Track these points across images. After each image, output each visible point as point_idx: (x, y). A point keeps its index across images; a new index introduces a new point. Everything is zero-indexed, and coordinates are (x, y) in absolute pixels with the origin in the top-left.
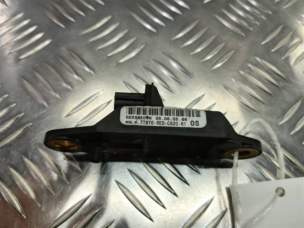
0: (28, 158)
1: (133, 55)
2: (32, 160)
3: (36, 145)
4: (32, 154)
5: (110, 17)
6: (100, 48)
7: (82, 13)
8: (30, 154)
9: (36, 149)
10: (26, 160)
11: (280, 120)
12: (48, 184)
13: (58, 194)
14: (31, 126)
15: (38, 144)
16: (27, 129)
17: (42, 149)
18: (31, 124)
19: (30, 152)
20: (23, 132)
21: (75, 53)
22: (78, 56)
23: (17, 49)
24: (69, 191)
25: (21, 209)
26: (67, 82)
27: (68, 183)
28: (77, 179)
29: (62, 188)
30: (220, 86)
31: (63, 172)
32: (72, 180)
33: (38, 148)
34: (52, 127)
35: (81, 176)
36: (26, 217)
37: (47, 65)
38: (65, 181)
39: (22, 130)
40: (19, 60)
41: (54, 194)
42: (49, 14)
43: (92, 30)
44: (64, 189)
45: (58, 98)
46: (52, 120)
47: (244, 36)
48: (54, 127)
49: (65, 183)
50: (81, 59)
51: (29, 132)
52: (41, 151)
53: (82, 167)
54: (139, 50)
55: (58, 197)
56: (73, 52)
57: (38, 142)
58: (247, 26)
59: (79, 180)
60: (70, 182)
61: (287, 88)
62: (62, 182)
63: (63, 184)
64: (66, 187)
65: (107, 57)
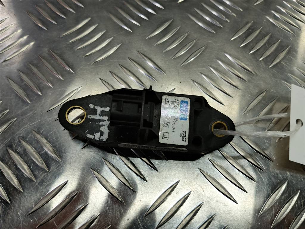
0: (12, 150)
2: (16, 152)
3: (19, 138)
4: (16, 146)
5: (89, 19)
6: (79, 48)
7: (63, 16)
9: (20, 142)
10: (10, 151)
11: (244, 110)
12: (30, 173)
13: (39, 181)
14: (15, 121)
15: (21, 137)
16: (12, 123)
17: (24, 141)
18: (16, 119)
19: (14, 145)
20: (8, 126)
21: (56, 54)
22: (58, 56)
23: (3, 51)
24: (49, 178)
25: (5, 195)
26: (48, 80)
27: (48, 171)
28: (56, 168)
29: (43, 176)
30: (190, 80)
31: (43, 162)
32: (52, 168)
33: (21, 140)
34: (34, 122)
35: (60, 165)
36: (10, 202)
37: (30, 65)
38: (45, 170)
39: (7, 125)
40: (5, 61)
41: (35, 181)
42: (32, 17)
43: (72, 31)
44: (44, 176)
45: (39, 95)
46: (34, 115)
47: (215, 33)
48: (36, 121)
49: (45, 171)
50: (61, 58)
51: (13, 126)
52: (24, 143)
53: (61, 157)
54: (116, 49)
55: (39, 184)
56: (54, 52)
57: (21, 135)
58: (218, 23)
59: (58, 168)
60: (49, 171)
61: (252, 81)
62: (43, 171)
63: (43, 172)
64: (46, 175)
65: (86, 56)
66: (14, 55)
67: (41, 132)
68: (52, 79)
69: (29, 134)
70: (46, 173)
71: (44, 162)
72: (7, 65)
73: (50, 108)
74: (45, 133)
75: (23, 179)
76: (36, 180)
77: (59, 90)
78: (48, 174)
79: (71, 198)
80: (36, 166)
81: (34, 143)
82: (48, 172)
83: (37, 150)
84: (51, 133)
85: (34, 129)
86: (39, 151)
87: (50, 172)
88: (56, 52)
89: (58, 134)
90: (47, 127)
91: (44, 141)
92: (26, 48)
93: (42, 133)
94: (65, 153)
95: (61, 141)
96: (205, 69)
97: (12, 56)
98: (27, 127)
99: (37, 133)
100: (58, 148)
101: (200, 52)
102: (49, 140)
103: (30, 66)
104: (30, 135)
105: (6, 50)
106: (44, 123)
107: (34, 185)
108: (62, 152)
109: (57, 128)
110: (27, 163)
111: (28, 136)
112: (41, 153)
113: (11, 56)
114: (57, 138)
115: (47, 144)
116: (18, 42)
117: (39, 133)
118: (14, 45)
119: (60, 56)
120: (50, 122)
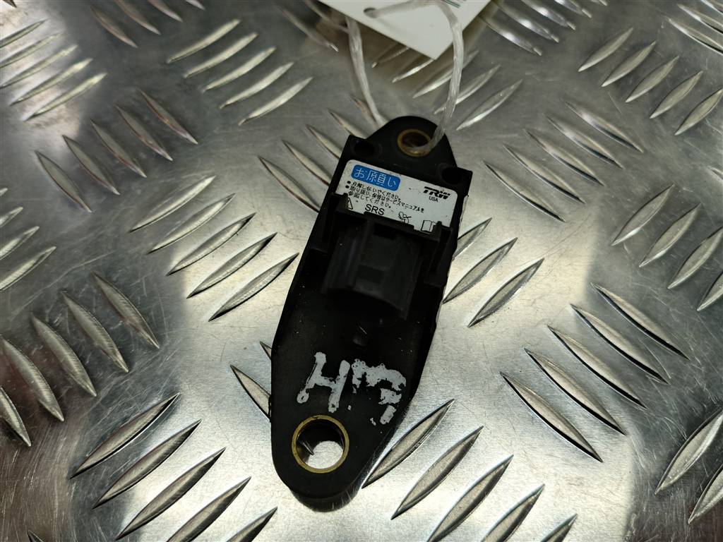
0: (43, 320)
1: (282, 100)
2: (50, 324)
3: (61, 292)
4: (52, 311)
5: (236, 23)
6: (210, 87)
7: (174, 16)
8: (47, 311)
9: (61, 300)
10: (38, 323)
11: (615, 234)
12: (83, 374)
13: (103, 394)
14: (53, 252)
15: (65, 290)
16: (44, 259)
17: (73, 300)
18: (54, 248)
19: (48, 308)
20: (34, 264)
21: (156, 100)
22: (161, 105)
23: (31, 94)
24: (128, 388)
25: (21, 426)
26: (135, 160)
27: (127, 371)
28: (147, 364)
29: (113, 383)
30: (479, 163)
31: (117, 350)
32: (136, 365)
33: (66, 298)
34: (97, 255)
35: (157, 358)
36: (32, 443)
37: (94, 125)
38: (122, 369)
39: (33, 261)
40: (34, 116)
41: (95, 395)
42: (103, 19)
43: (195, 50)
44: (117, 383)
45: (113, 194)
46: (99, 240)
47: (540, 54)
48: (103, 254)
49: (121, 371)
50: (167, 111)
51: (46, 265)
52: (71, 304)
53: (160, 339)
54: (298, 90)
55: (103, 402)
56: (152, 97)
57: (65, 286)
58: (547, 31)
59: (151, 365)
60: (129, 371)
61: (635, 166)
62: (114, 370)
63: (116, 374)
64: (122, 381)
65: (227, 106)
66: (58, 102)
67: (114, 279)
68: (143, 156)
69: (85, 283)
70: (121, 377)
71: (119, 350)
72: (38, 126)
73: (136, 224)
74: (122, 281)
75: (66, 388)
76: (97, 393)
77: (162, 181)
78: (126, 378)
79: (182, 436)
80: (98, 358)
81: (95, 304)
82: (127, 373)
83: (102, 321)
84: (139, 281)
85: (98, 273)
86: (107, 323)
87: (131, 374)
88: (156, 96)
89: (155, 285)
90: (128, 267)
91: (119, 300)
92: (86, 88)
93: (115, 282)
94: (170, 329)
95: (160, 300)
96: (516, 135)
97: (52, 105)
98: (82, 267)
99: (105, 282)
100: (153, 318)
101: (503, 96)
102: (133, 297)
103: (93, 127)
104: (87, 285)
105: (37, 91)
106: (123, 259)
107: (92, 405)
108: (163, 327)
109: (152, 271)
110: (77, 351)
111: (83, 287)
112: (112, 328)
113: (48, 104)
114: (152, 294)
115: (127, 308)
116: (68, 73)
117: (108, 281)
118: (58, 80)
119: (164, 104)
120: (136, 256)
